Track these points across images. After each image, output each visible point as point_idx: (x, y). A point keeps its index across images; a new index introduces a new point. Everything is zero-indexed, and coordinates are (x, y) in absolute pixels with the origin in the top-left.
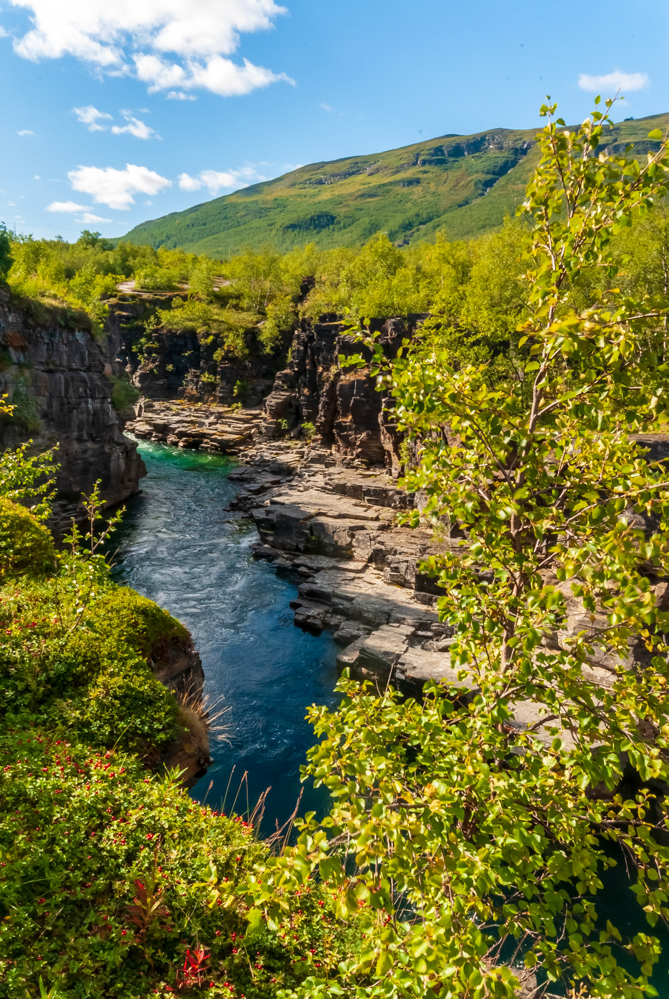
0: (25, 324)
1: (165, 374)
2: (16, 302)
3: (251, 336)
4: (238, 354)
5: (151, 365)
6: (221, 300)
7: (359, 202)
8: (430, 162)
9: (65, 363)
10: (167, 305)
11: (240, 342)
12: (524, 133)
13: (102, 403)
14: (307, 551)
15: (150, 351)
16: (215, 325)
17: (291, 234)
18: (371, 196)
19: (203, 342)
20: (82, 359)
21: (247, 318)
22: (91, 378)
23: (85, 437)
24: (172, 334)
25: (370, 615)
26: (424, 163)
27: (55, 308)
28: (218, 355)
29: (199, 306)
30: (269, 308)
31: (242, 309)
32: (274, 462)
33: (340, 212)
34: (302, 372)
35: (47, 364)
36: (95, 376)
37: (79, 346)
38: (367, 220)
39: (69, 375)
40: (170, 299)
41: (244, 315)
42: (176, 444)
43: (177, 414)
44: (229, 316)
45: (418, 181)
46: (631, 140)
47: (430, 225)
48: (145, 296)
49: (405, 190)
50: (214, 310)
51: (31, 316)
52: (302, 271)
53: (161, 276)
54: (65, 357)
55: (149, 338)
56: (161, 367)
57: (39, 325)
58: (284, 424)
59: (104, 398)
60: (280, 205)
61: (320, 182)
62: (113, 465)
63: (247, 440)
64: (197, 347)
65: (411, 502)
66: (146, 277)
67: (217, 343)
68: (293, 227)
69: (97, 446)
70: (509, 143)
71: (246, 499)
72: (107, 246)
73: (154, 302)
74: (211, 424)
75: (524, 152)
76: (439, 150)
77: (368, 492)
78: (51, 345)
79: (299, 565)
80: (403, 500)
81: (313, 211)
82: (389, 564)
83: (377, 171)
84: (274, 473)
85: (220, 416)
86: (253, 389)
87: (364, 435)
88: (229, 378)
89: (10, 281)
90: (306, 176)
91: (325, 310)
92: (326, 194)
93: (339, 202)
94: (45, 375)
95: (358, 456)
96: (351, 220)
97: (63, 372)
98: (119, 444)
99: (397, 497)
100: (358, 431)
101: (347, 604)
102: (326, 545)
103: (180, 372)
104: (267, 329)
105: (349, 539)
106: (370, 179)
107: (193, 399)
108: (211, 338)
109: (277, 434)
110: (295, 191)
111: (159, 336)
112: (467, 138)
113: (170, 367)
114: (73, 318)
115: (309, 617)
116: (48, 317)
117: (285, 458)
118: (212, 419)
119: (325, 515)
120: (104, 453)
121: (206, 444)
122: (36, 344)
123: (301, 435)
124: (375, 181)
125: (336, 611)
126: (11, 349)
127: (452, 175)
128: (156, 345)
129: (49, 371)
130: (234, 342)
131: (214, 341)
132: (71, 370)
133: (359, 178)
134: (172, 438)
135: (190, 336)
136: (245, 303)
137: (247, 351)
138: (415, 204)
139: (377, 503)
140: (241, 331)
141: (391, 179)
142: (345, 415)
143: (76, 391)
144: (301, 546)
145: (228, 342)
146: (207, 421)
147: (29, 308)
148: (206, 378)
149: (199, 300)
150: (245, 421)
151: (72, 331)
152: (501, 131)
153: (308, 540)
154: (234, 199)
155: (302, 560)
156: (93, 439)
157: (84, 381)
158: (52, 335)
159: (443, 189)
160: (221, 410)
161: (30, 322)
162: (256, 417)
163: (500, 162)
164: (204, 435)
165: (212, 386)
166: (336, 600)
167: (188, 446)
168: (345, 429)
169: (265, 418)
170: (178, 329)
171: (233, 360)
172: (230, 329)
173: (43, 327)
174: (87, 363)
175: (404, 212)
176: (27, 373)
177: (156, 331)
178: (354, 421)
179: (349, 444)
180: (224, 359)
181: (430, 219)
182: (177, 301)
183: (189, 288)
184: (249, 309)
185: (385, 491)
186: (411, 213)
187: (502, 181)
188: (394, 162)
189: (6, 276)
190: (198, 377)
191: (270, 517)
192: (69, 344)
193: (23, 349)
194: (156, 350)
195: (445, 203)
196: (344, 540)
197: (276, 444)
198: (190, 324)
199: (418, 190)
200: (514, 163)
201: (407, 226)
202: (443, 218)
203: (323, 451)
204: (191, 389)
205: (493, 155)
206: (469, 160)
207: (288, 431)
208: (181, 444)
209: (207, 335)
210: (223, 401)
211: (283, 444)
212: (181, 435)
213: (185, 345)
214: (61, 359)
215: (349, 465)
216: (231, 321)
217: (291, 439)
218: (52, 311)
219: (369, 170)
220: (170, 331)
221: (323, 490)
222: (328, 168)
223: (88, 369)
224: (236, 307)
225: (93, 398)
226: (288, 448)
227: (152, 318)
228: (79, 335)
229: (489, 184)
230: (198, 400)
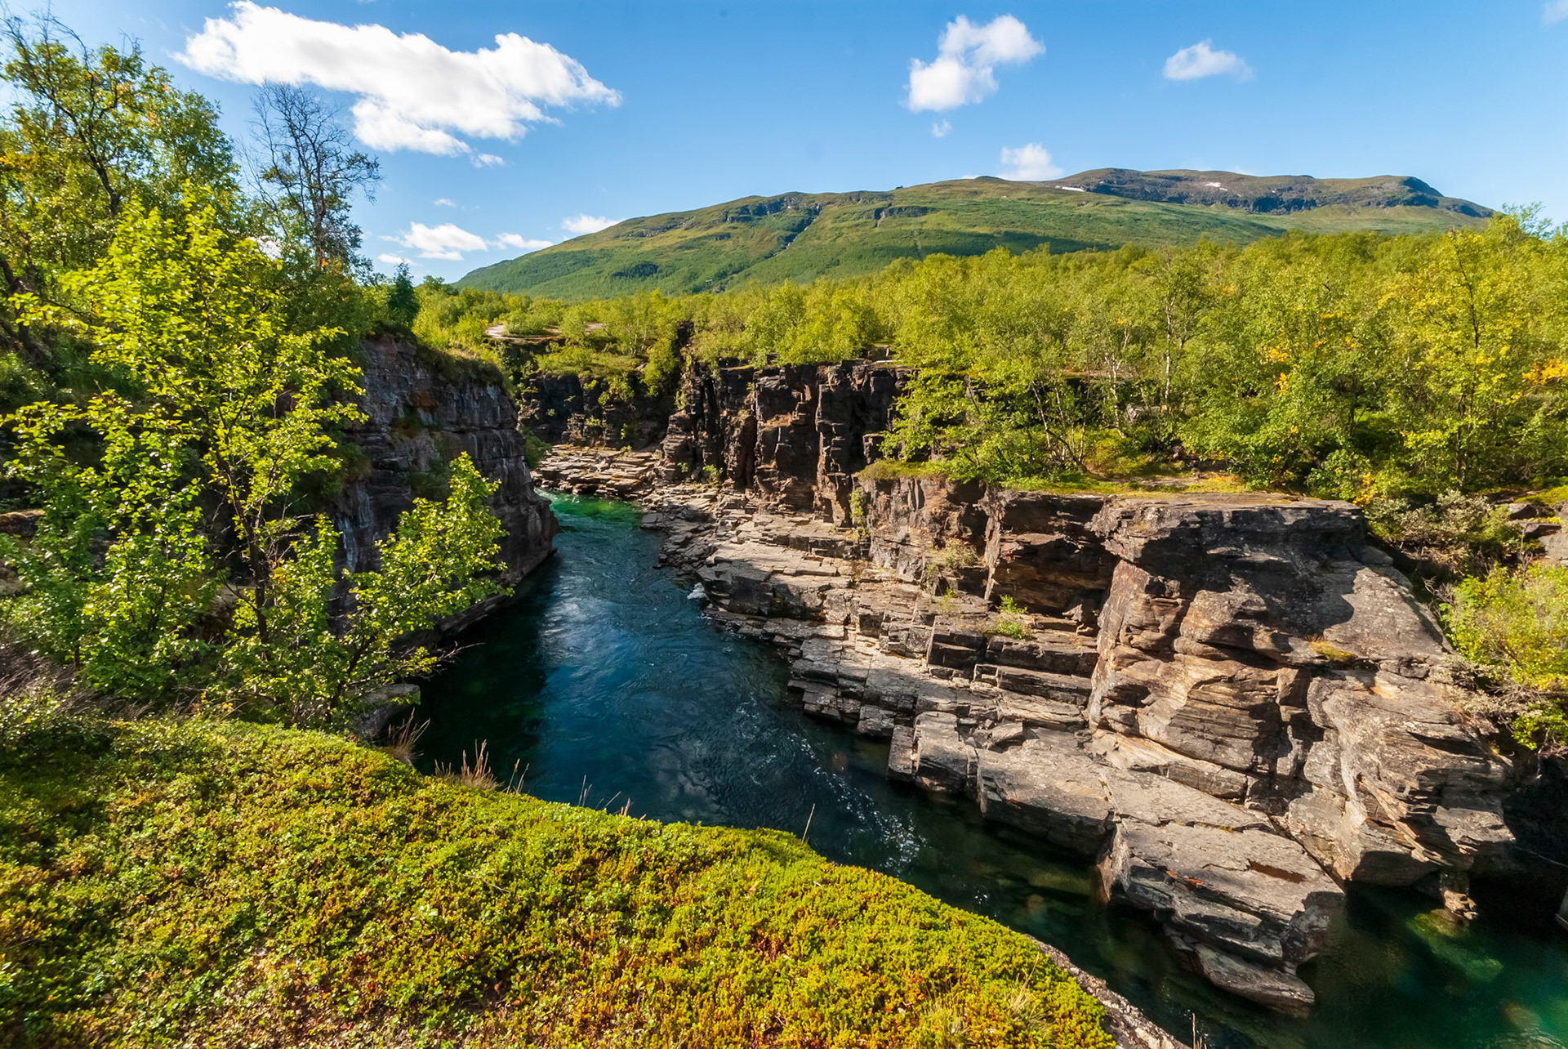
0: (435, 381)
1: (546, 419)
2: (424, 355)
3: (634, 379)
4: (623, 397)
5: (531, 411)
6: (598, 344)
7: (678, 254)
8: (738, 220)
9: (477, 422)
10: (541, 349)
11: (624, 385)
12: (815, 196)
13: (516, 462)
14: (772, 615)
15: (528, 397)
16: (596, 369)
17: (618, 281)
18: (688, 248)
19: (586, 387)
20: (494, 416)
21: (626, 362)
22: (504, 436)
23: (502, 501)
24: (551, 380)
25: (891, 699)
26: (733, 219)
27: (465, 360)
28: (603, 398)
29: (577, 351)
30: (651, 352)
31: (620, 353)
32: (687, 507)
33: (661, 262)
34: (700, 415)
35: (458, 423)
36: (508, 434)
37: (490, 401)
38: (686, 269)
39: (481, 434)
40: (545, 343)
41: (622, 359)
42: (569, 491)
43: (566, 460)
44: (606, 360)
45: (729, 236)
46: (903, 205)
47: (742, 273)
48: (517, 341)
49: (718, 243)
50: (593, 356)
51: (440, 371)
52: (680, 316)
53: (531, 320)
54: (476, 415)
55: (527, 383)
56: (543, 411)
57: (451, 381)
58: (685, 468)
59: (518, 456)
60: (607, 255)
61: (642, 235)
62: (530, 528)
63: (645, 483)
64: (579, 391)
65: (866, 553)
66: (515, 321)
67: (602, 387)
68: (620, 274)
69: (513, 510)
70: (804, 205)
71: (675, 553)
72: (450, 291)
73: (528, 347)
74: (603, 469)
75: (817, 213)
76: (745, 209)
77: (815, 544)
78: (462, 405)
79: (773, 635)
80: (854, 551)
81: (637, 261)
82: (886, 633)
83: (692, 226)
84: (688, 520)
85: (611, 460)
86: (640, 431)
87: (789, 481)
88: (615, 420)
89: (415, 331)
90: (629, 230)
91: (725, 355)
92: (648, 245)
93: (660, 253)
94: (457, 437)
95: (782, 502)
96: (673, 269)
97: (474, 431)
98: (532, 503)
99: (847, 548)
100: (782, 477)
101: (859, 687)
102: (793, 607)
103: (562, 417)
104: (649, 371)
105: (819, 601)
106: (686, 233)
107: (580, 444)
108: (594, 383)
109: (677, 478)
110: (618, 243)
111: (537, 381)
112: (769, 199)
113: (551, 412)
114: (484, 371)
115: (822, 707)
116: (460, 371)
117: (698, 503)
118: (603, 464)
119: (781, 572)
120: (521, 516)
121: (601, 489)
122: (445, 402)
123: (702, 477)
124: (692, 234)
125: (847, 695)
126: (420, 411)
127: (757, 232)
128: (535, 390)
129: (461, 432)
130: (619, 386)
131: (597, 386)
132: (483, 428)
133: (677, 232)
134: (564, 485)
135: (571, 381)
136: (622, 348)
137: (631, 395)
138: (727, 255)
139: (825, 554)
140: (624, 375)
141: (704, 233)
142: (767, 461)
143: (490, 451)
144: (765, 610)
145: (613, 386)
146: (599, 466)
147: (438, 362)
148: (591, 422)
149: (576, 344)
150: (639, 465)
151: (483, 385)
152: (797, 194)
153: (772, 604)
154: (562, 249)
155: (771, 627)
156: (509, 502)
157: (497, 440)
158: (462, 391)
159: (750, 243)
160: (611, 453)
161: (441, 377)
162: (647, 459)
163: (798, 221)
164: (598, 481)
165: (598, 431)
166: (844, 682)
167: (583, 492)
168: (768, 475)
169: (659, 460)
170: (558, 373)
171: (619, 404)
172: (612, 373)
173: (455, 383)
174: (499, 420)
175: (719, 262)
176: (438, 435)
177: (533, 376)
178: (779, 467)
179: (771, 489)
180: (608, 403)
181: (741, 269)
182: (554, 346)
183: (561, 331)
184: (626, 353)
185: (834, 542)
186: (724, 264)
187: (800, 237)
188: (708, 219)
189: (411, 325)
190: (583, 421)
191: (722, 578)
192: (481, 400)
193: (431, 410)
194: (535, 396)
195: (753, 255)
196: (813, 601)
197: (680, 487)
198: (570, 369)
199: (729, 243)
200: (809, 222)
201: (722, 275)
202: (753, 268)
203: (737, 496)
204: (575, 433)
205: (791, 215)
206: (770, 218)
207: (688, 474)
208: (575, 491)
209: (590, 380)
210: (610, 445)
211: (688, 488)
212: (574, 481)
213: (567, 390)
214: (472, 418)
215: (773, 511)
216: (611, 365)
217: (691, 482)
218: (463, 363)
219: (684, 225)
220: (549, 376)
221: (763, 541)
222: (647, 223)
223: (501, 427)
224: (614, 351)
225: (507, 457)
226: (693, 491)
227: (528, 363)
228: (490, 390)
229: (789, 239)
230: (584, 444)
